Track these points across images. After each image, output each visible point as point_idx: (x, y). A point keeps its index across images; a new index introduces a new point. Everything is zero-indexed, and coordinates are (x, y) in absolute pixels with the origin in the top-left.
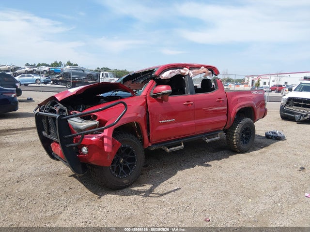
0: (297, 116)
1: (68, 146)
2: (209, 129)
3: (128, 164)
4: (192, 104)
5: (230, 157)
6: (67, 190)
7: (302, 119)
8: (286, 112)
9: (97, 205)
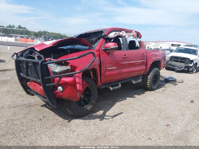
0: (176, 67)
1: (47, 85)
2: (135, 74)
3: (86, 99)
4: (127, 57)
5: (145, 93)
6: (42, 118)
7: (179, 70)
8: (169, 65)
9: (68, 129)
